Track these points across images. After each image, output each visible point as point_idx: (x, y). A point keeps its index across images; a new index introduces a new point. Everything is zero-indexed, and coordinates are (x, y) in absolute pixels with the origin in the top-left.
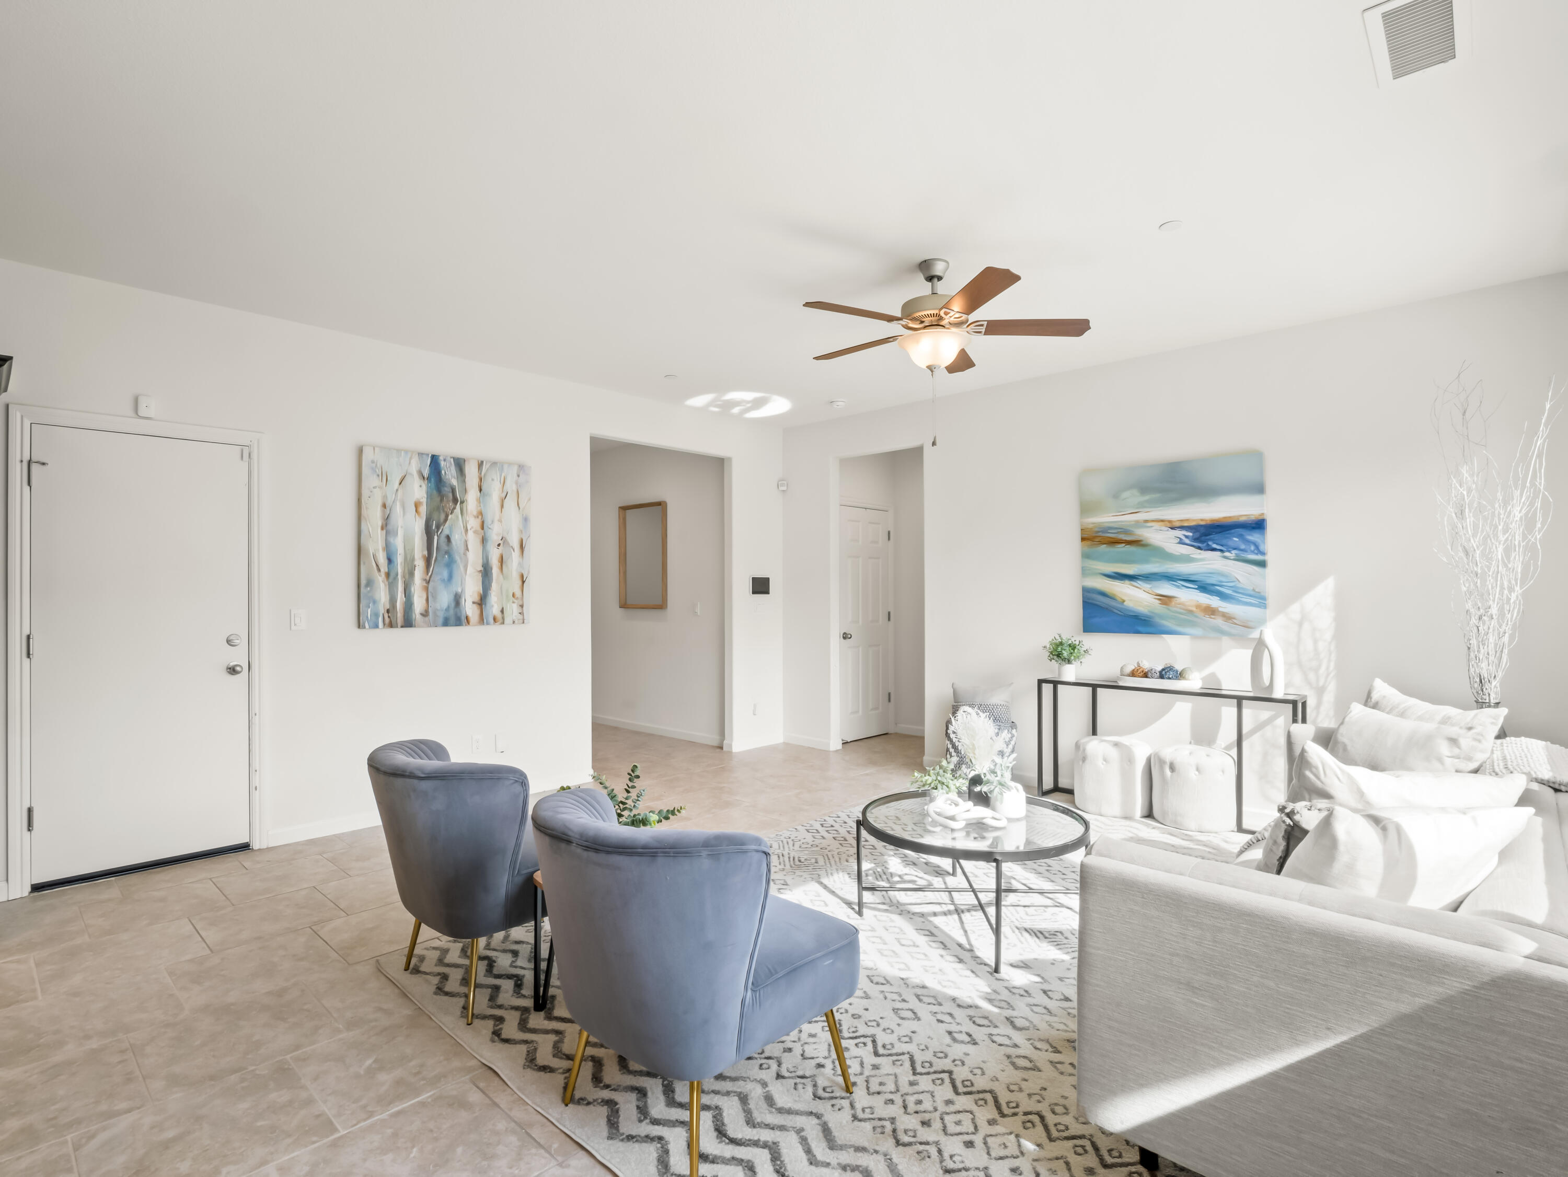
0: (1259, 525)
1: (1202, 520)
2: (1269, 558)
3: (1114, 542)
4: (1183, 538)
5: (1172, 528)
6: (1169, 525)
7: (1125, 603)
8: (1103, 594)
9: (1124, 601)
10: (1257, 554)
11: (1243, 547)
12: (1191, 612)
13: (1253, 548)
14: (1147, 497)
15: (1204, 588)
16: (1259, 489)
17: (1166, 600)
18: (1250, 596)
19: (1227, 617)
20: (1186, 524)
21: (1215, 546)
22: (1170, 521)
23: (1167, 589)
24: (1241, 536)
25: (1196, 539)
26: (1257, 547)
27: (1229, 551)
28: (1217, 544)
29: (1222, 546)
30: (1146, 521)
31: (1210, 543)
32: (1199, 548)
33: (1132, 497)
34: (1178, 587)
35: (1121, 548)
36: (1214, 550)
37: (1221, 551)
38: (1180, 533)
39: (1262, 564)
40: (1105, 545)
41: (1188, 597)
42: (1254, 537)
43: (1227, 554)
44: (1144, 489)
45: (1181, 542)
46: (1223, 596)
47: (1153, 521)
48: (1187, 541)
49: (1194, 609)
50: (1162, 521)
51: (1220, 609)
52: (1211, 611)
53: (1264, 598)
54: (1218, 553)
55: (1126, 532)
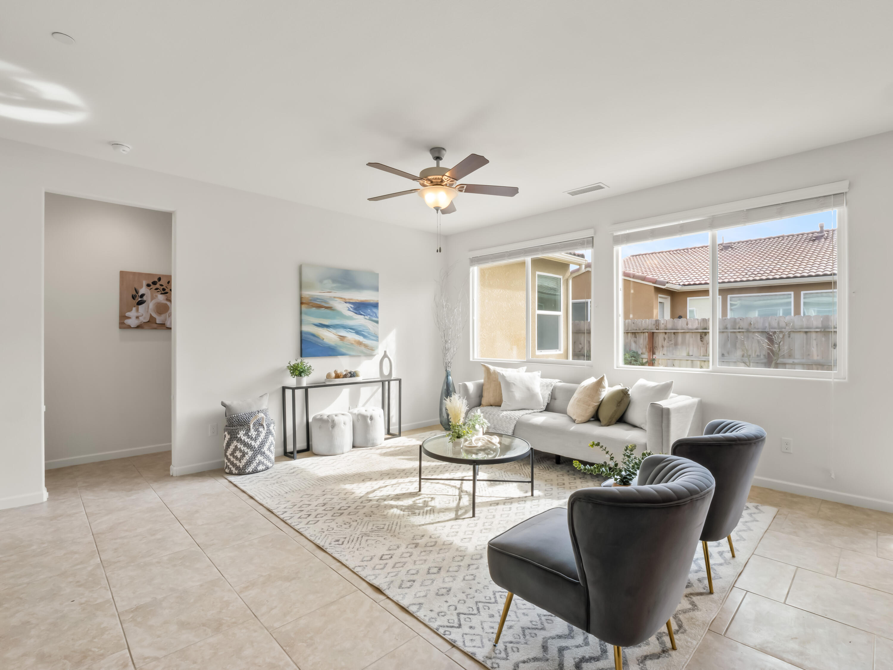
0: (376, 305)
1: (357, 300)
2: (380, 320)
3: (319, 307)
4: (350, 308)
5: (346, 303)
6: (344, 301)
7: (324, 340)
8: (313, 335)
9: (324, 339)
10: (376, 318)
11: (371, 314)
12: (352, 344)
13: (375, 315)
14: (335, 285)
15: (358, 332)
16: (376, 289)
17: (342, 338)
18: (374, 336)
19: (366, 346)
20: (351, 301)
21: (362, 313)
22: (345, 299)
23: (343, 333)
24: (371, 310)
25: (355, 309)
26: (376, 315)
27: (367, 316)
28: (363, 312)
29: (364, 313)
30: (335, 297)
31: (360, 311)
32: (356, 313)
33: (328, 284)
34: (347, 332)
35: (323, 310)
36: (361, 315)
37: (364, 315)
38: (349, 305)
39: (377, 322)
40: (314, 308)
41: (351, 336)
42: (375, 310)
43: (366, 317)
44: (334, 281)
45: (349, 310)
46: (364, 336)
47: (338, 298)
48: (352, 310)
49: (353, 342)
50: (342, 298)
51: (363, 342)
52: (360, 343)
53: (378, 337)
54: (363, 316)
55: (325, 302)
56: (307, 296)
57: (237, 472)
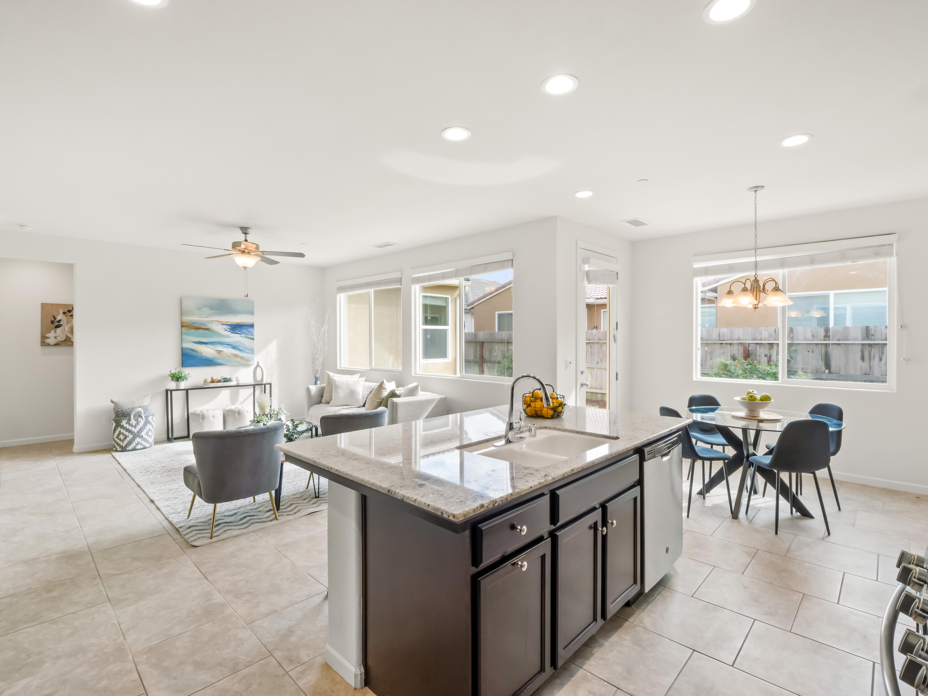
0: (252, 326)
1: (234, 322)
2: (255, 337)
3: (198, 328)
4: (227, 329)
5: (222, 325)
6: (221, 323)
7: (203, 354)
8: (193, 350)
9: (202, 353)
10: (252, 336)
11: (247, 333)
12: (229, 356)
13: (250, 333)
14: (213, 311)
15: (234, 347)
16: (252, 313)
17: (219, 352)
18: (250, 350)
19: (242, 358)
20: (228, 323)
21: (238, 332)
22: (221, 322)
23: (220, 348)
24: (246, 329)
25: (231, 329)
26: (252, 333)
27: (243, 334)
28: (239, 332)
29: (240, 332)
30: (212, 321)
31: (236, 331)
32: (232, 333)
33: (207, 311)
34: (224, 347)
35: (201, 331)
36: (237, 333)
37: (240, 334)
38: (226, 327)
39: (253, 339)
40: (193, 330)
41: (228, 351)
42: (250, 330)
43: (242, 335)
44: (211, 308)
45: (226, 330)
46: (240, 350)
47: (215, 321)
48: (228, 330)
49: (230, 355)
50: (219, 321)
51: (240, 355)
52: (236, 356)
53: (254, 351)
54: (239, 335)
55: (203, 324)
56: (187, 321)
57: (120, 449)
